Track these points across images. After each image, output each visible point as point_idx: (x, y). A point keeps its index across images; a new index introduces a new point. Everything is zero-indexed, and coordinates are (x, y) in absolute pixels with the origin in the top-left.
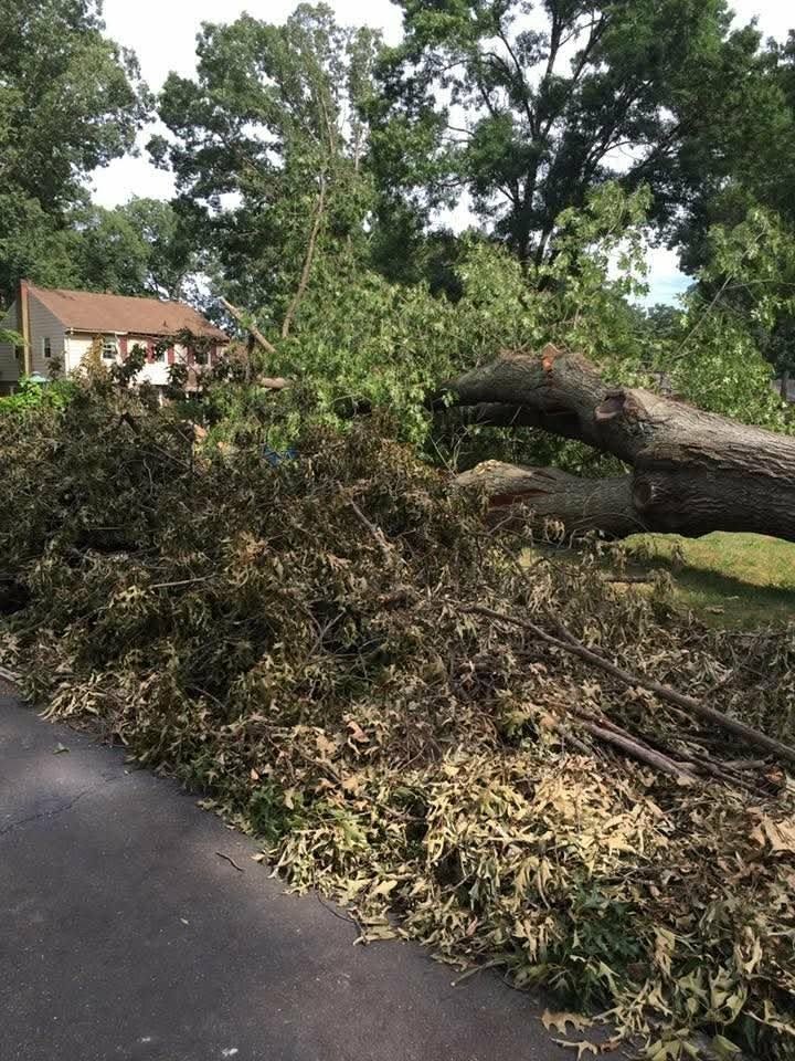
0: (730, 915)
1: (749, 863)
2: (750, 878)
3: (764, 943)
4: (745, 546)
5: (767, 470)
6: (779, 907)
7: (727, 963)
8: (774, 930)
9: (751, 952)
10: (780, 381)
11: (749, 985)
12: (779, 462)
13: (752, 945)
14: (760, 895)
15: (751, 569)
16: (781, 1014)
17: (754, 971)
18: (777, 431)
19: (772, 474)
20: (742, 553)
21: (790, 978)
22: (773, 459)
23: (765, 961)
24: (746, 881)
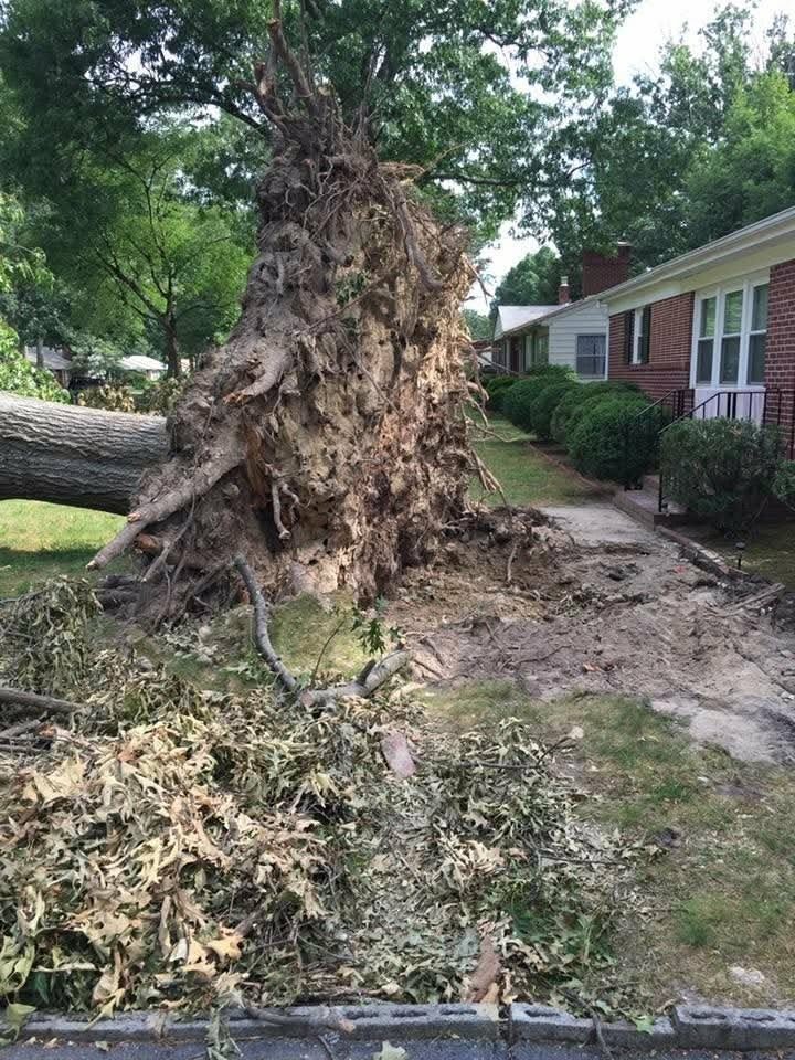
0: (9, 882)
1: (24, 823)
2: (26, 838)
3: (45, 895)
4: (14, 514)
5: (20, 435)
6: (57, 855)
7: (12, 930)
8: (55, 879)
9: (34, 910)
10: (35, 348)
11: (35, 942)
12: (31, 425)
13: (34, 902)
14: (38, 851)
15: (22, 536)
16: (69, 956)
17: (39, 926)
18: (30, 395)
19: (26, 438)
20: (11, 522)
21: (74, 918)
22: (25, 423)
23: (48, 912)
24: (23, 842)
